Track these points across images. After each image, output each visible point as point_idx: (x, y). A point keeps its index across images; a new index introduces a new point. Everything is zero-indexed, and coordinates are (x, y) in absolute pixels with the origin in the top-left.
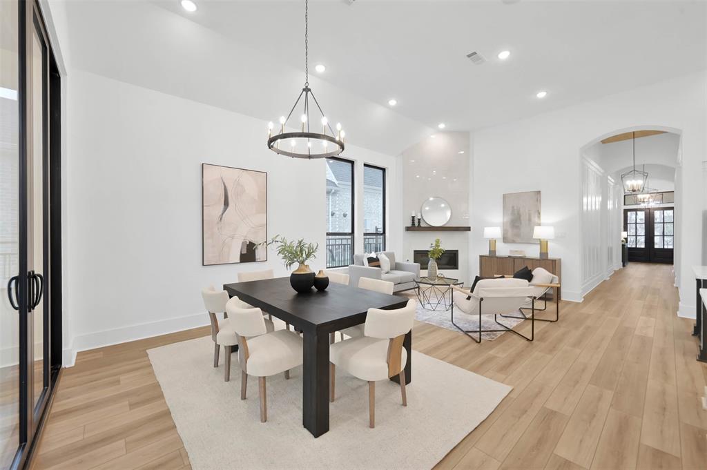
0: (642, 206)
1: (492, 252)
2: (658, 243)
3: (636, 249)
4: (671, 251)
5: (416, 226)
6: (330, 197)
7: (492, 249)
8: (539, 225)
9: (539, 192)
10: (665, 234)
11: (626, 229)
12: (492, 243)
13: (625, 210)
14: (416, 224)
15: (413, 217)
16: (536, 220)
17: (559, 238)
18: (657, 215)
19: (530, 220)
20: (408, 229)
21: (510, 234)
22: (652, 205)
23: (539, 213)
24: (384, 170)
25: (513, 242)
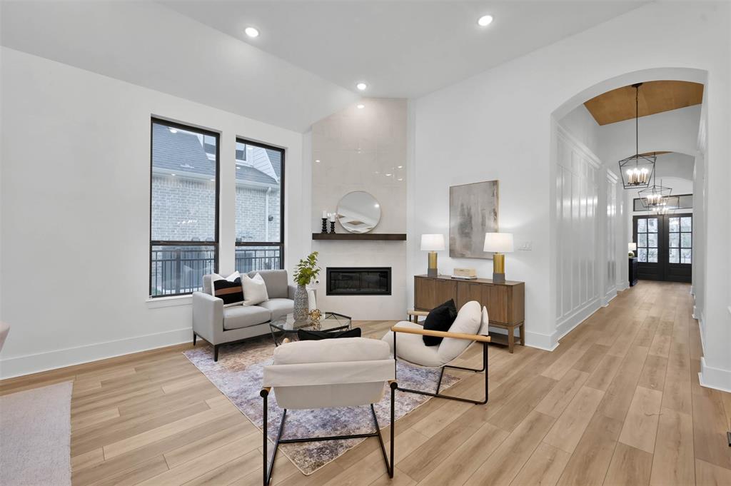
0: (655, 211)
1: (433, 270)
2: (673, 258)
3: (647, 264)
4: (689, 266)
5: (327, 233)
6: (267, 197)
7: (431, 268)
8: (496, 231)
9: (495, 183)
10: (682, 246)
11: (635, 240)
12: (432, 258)
13: (634, 217)
14: (329, 230)
15: (325, 220)
16: (490, 223)
17: (521, 251)
18: (673, 223)
19: (483, 224)
20: (315, 237)
21: (458, 247)
22: (666, 210)
23: (496, 214)
24: (282, 151)
25: (463, 256)
